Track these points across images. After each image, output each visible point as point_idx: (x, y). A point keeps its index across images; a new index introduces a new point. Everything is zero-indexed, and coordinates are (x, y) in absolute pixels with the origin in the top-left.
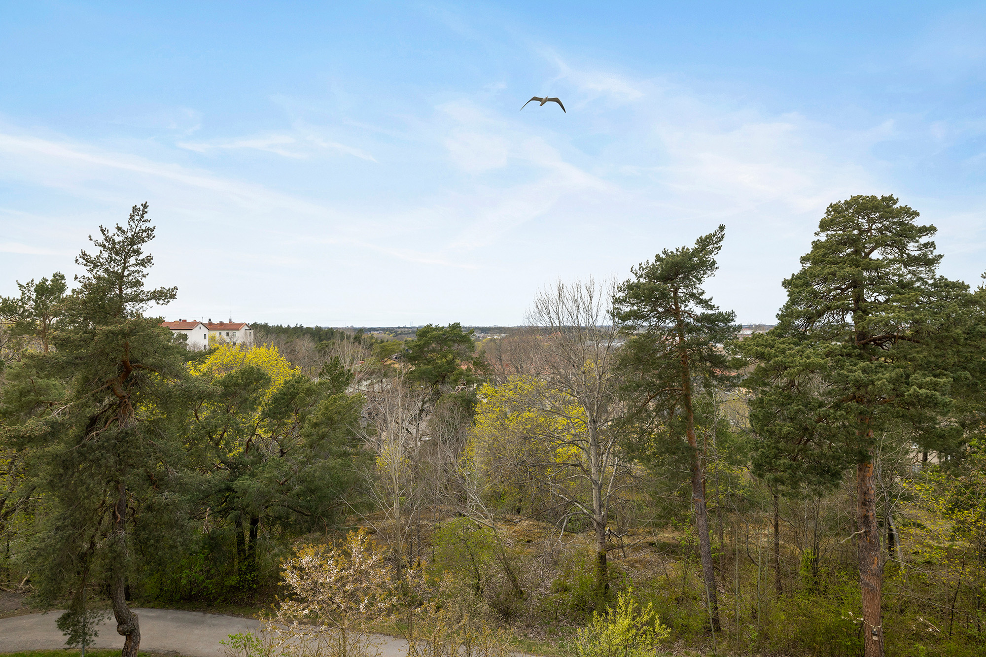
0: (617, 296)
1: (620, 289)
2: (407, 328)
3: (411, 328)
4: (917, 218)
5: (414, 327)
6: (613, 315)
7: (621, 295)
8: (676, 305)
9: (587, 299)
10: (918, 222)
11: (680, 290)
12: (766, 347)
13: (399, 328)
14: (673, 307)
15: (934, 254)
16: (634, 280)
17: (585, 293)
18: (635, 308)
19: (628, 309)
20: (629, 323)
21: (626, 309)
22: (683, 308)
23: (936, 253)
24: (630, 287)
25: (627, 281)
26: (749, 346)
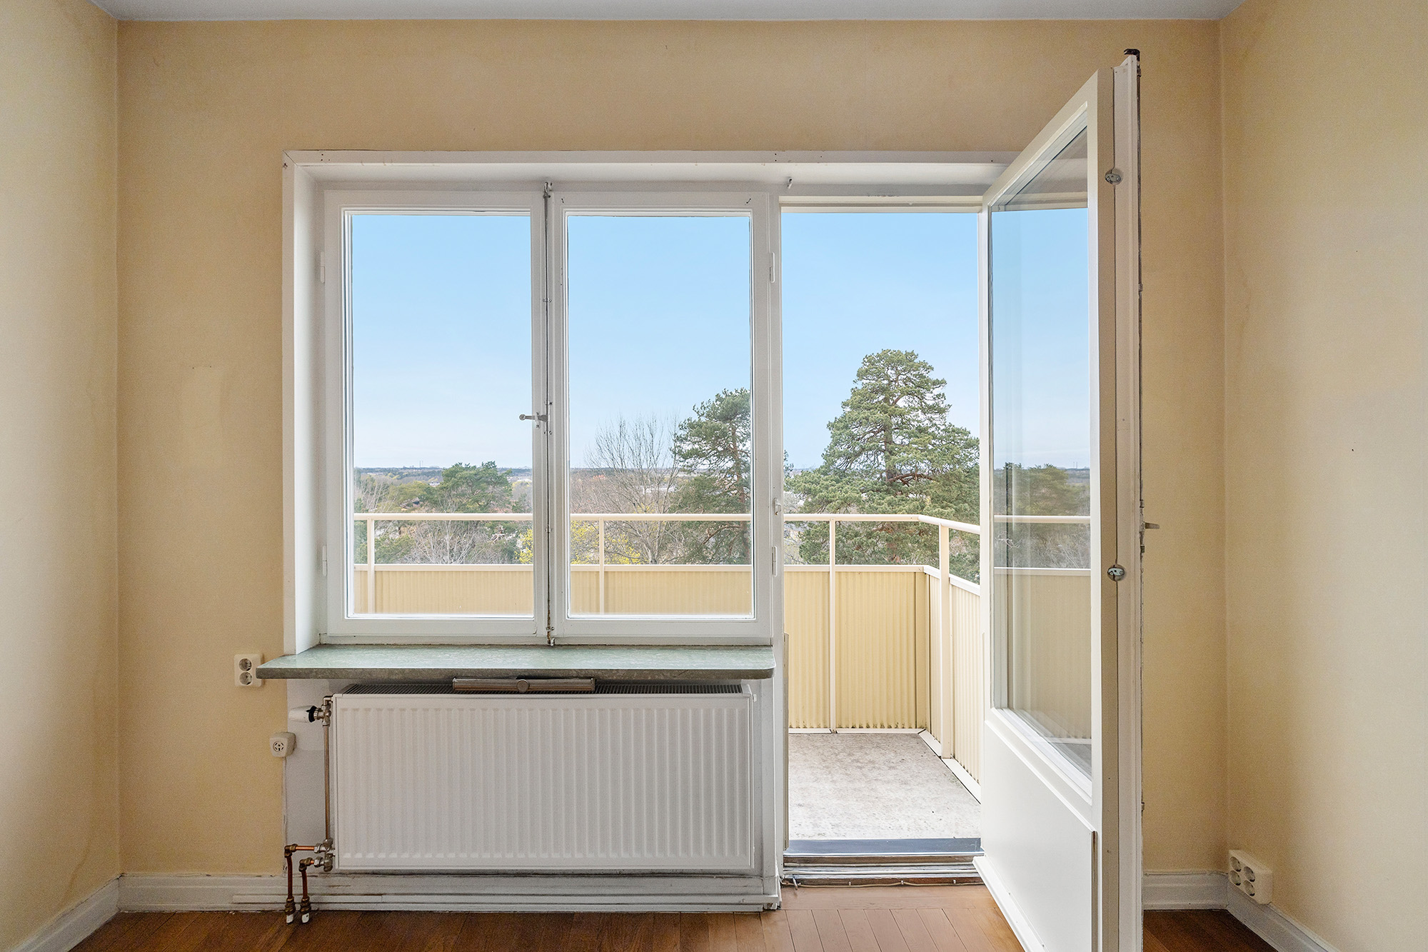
0: (679, 435)
1: (682, 428)
2: (416, 469)
3: (421, 469)
4: (931, 372)
5: (424, 468)
6: (674, 453)
7: (682, 433)
8: (734, 445)
9: (648, 437)
10: (933, 376)
11: (738, 430)
12: (813, 483)
13: (405, 468)
14: (732, 446)
15: (944, 404)
16: (695, 418)
17: (647, 431)
18: (696, 446)
19: (689, 448)
20: (691, 461)
21: (687, 447)
22: (741, 447)
23: (946, 403)
24: (692, 426)
25: (688, 420)
26: (799, 482)
